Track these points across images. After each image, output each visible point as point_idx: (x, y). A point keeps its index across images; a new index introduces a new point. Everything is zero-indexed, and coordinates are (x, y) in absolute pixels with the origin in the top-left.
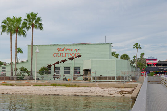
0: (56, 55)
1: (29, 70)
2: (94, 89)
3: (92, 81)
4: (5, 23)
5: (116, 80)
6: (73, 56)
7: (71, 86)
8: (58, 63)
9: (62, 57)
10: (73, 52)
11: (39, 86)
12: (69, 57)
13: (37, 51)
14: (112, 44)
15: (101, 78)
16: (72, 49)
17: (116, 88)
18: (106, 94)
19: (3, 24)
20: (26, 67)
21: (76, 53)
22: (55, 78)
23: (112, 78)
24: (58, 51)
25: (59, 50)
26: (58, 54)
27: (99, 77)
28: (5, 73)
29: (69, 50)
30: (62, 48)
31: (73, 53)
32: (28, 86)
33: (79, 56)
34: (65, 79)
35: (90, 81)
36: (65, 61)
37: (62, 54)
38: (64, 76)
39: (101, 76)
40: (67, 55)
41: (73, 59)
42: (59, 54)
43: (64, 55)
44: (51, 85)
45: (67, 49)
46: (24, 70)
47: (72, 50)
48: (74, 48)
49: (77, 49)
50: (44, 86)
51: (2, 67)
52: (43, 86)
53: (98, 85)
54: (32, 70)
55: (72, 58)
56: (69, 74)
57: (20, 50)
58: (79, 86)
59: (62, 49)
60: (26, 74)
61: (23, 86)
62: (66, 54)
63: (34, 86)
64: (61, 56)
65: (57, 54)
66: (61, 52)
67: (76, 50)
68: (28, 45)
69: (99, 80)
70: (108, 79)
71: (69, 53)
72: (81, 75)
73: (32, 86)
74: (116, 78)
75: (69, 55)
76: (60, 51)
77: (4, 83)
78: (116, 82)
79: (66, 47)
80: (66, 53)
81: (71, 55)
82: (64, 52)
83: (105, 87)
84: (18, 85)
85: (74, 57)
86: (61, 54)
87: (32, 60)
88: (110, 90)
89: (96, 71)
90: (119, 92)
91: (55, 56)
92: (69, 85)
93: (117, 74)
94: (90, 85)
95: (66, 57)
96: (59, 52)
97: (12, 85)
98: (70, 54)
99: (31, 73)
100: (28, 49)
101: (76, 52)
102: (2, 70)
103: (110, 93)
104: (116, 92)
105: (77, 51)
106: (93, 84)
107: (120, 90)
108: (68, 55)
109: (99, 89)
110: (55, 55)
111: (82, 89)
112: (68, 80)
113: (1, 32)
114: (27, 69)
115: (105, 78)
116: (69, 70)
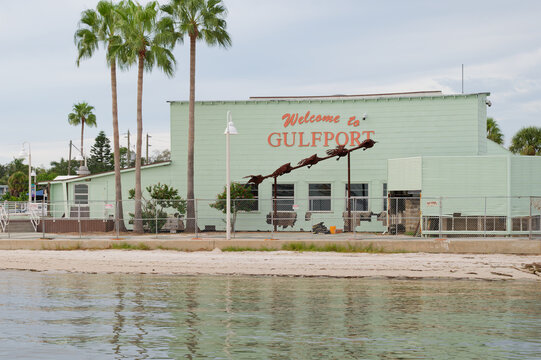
0: (279, 140)
1: (183, 195)
2: (440, 258)
3: (423, 232)
4: (90, 24)
5: (509, 230)
6: (342, 143)
7: (354, 251)
8: (287, 169)
9: (301, 145)
10: (343, 126)
11: (241, 250)
12: (326, 145)
13: (231, 128)
14: (488, 94)
15: (457, 222)
16: (338, 117)
17: (513, 256)
18: (485, 273)
19: (85, 26)
20: (173, 186)
21: (352, 133)
22: (276, 223)
23: (497, 223)
24: (286, 125)
25: (289, 120)
26: (285, 134)
27: (449, 220)
28: (88, 208)
29: (328, 119)
30: (302, 113)
31: (342, 132)
32: (202, 250)
33: (368, 144)
34: (320, 228)
35: (416, 233)
36: (314, 160)
37: (301, 134)
38: (307, 217)
39: (455, 215)
40: (319, 139)
41: (344, 155)
42: (290, 138)
43: (308, 139)
44: (285, 248)
45: (319, 117)
46: (164, 195)
47: (336, 119)
48: (345, 112)
49: (359, 118)
50: (261, 250)
51: (76, 186)
52: (255, 250)
53: (451, 245)
54: (191, 195)
55: (341, 152)
56: (329, 209)
57: (85, 113)
58: (382, 252)
59: (301, 118)
60: (170, 211)
61: (187, 251)
62: (317, 136)
63: (223, 250)
64: (298, 142)
65: (282, 137)
66: (297, 128)
67: (353, 122)
68: (172, 103)
69: (449, 228)
70: (480, 224)
71: (326, 133)
72: (372, 214)
73: (217, 250)
74: (509, 224)
75: (327, 139)
76: (293, 124)
77: (119, 242)
78: (509, 236)
79: (317, 110)
80: (314, 133)
81: (334, 140)
82: (308, 129)
83: (474, 253)
84: (167, 249)
85: (348, 147)
86: (298, 136)
87: (191, 157)
88: (494, 260)
89: (441, 198)
90: (529, 266)
91: (275, 143)
92: (347, 247)
93: (513, 208)
94: (422, 246)
95: (314, 145)
96: (290, 129)
97: (145, 248)
98: (329, 136)
99: (188, 207)
100: (171, 116)
101: (352, 128)
102: (77, 197)
103: (497, 270)
104: (518, 267)
105: (357, 124)
106: (434, 244)
107: (529, 260)
108: (323, 137)
109: (456, 259)
110: (274, 138)
111: (397, 258)
112: (329, 232)
113: (78, 55)
114: (175, 193)
115: (472, 222)
116: (329, 194)
